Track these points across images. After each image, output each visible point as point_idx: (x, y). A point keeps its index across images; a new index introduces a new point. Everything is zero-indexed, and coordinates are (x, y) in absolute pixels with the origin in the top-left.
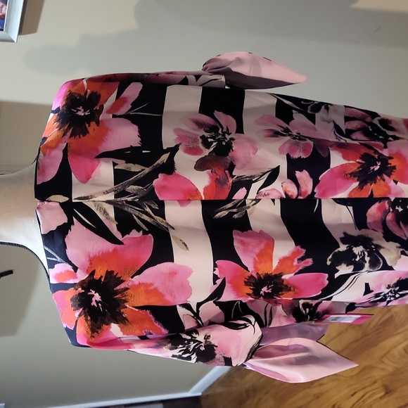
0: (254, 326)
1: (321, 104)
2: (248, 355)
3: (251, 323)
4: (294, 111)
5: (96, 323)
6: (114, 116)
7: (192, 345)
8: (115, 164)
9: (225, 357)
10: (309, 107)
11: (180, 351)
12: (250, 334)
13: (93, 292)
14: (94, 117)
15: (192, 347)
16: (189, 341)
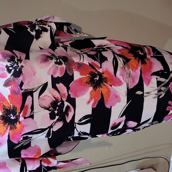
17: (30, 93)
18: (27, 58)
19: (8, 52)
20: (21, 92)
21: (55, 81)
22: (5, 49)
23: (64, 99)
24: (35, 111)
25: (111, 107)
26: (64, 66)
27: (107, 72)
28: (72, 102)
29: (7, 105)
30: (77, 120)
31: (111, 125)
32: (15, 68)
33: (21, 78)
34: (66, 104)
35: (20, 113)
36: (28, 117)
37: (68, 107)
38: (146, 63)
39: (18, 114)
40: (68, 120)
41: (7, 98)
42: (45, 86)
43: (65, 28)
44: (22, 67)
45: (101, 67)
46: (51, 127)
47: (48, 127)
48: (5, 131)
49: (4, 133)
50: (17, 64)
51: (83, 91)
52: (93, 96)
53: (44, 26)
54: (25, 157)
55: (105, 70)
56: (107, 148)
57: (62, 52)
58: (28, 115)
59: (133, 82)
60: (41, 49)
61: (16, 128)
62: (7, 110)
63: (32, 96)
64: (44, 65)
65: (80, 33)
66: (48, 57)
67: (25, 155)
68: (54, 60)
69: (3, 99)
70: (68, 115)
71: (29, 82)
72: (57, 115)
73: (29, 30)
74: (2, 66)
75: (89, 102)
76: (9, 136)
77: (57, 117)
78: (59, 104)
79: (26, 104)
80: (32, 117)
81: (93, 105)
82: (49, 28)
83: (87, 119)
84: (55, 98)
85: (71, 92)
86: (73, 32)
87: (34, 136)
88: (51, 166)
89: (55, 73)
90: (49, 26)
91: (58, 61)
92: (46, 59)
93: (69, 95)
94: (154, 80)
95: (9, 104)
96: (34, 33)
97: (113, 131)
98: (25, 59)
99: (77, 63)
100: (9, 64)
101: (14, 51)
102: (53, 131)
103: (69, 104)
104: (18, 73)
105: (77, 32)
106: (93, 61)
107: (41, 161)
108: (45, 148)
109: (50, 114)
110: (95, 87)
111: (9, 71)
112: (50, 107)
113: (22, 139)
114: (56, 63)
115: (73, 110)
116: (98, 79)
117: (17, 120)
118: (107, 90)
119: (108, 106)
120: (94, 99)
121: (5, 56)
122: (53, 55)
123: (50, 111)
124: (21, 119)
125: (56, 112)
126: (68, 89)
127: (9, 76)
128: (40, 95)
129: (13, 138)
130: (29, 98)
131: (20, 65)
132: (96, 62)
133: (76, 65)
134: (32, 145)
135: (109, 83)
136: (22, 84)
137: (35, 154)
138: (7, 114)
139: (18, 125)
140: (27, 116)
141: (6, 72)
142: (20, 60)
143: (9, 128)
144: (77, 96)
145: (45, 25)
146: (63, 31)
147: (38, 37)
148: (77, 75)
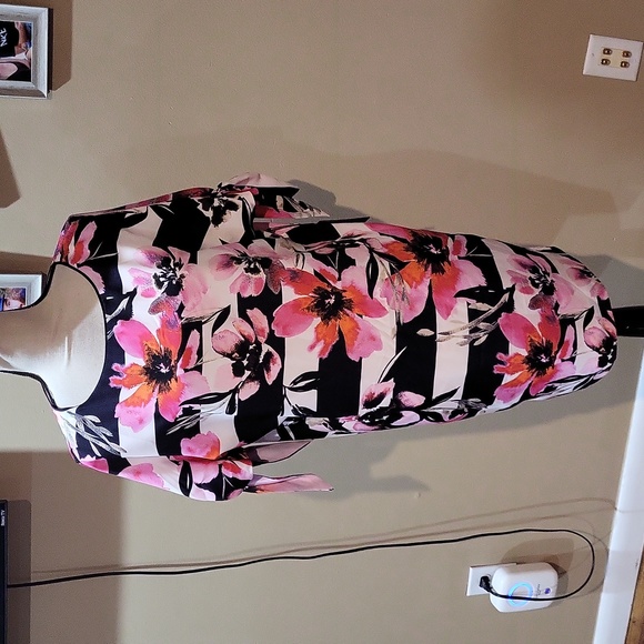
17: (194, 325)
18: (193, 260)
19: (159, 251)
20: (180, 322)
21: (245, 304)
22: (154, 245)
23: (262, 340)
24: (204, 358)
25: (361, 359)
26: (262, 275)
27: (353, 288)
28: (278, 344)
29: (154, 348)
30: (287, 382)
31: (362, 397)
32: (170, 279)
33: (180, 297)
34: (266, 348)
35: (178, 361)
36: (191, 370)
37: (269, 355)
38: (443, 271)
39: (173, 363)
40: (270, 379)
41: (154, 334)
42: (225, 313)
43: (280, 200)
44: (182, 276)
45: (339, 279)
46: (236, 391)
47: (231, 391)
48: (150, 396)
49: (149, 400)
50: (174, 271)
51: (300, 325)
52: (320, 336)
53: (230, 199)
54: (189, 455)
55: (348, 284)
56: (416, 495)
57: (263, 249)
58: (191, 366)
59: (412, 308)
60: (223, 243)
61: (169, 389)
62: (154, 356)
63: (200, 331)
64: (223, 273)
65: (311, 209)
66: (233, 258)
67: (190, 450)
68: (244, 265)
69: (148, 335)
70: (268, 370)
71: (194, 305)
72: (248, 368)
73: (200, 207)
74: (147, 277)
75: (312, 347)
76: (157, 404)
77: (247, 373)
78: (251, 347)
79: (188, 345)
80: (199, 368)
81: (322, 352)
82: (240, 203)
83: (309, 381)
84: (244, 336)
85: (277, 325)
86: (297, 208)
87: (204, 408)
88: (240, 477)
89: (244, 288)
90: (240, 198)
91: (252, 266)
92: (229, 262)
93: (272, 332)
94: (462, 306)
95: (158, 346)
96: (209, 214)
97: (369, 410)
98: (190, 262)
99: (289, 270)
100: (159, 272)
101: (170, 248)
102: (239, 400)
103: (271, 349)
104: (174, 289)
105: (306, 208)
106: (324, 266)
107: (220, 466)
108: (229, 439)
109: (233, 365)
110: (326, 319)
111: (160, 285)
112: (233, 353)
113: (181, 413)
114: (247, 270)
115: (279, 361)
116: (332, 301)
117: (171, 374)
118: (353, 324)
119: (353, 357)
120: (323, 341)
121: (152, 257)
122: (245, 255)
123: (233, 359)
124: (179, 372)
125: (245, 362)
126: (271, 320)
127: (159, 293)
128: (214, 329)
129: (165, 410)
130: (195, 333)
131: (178, 273)
132: (329, 269)
133: (288, 275)
134: (203, 430)
135: (356, 310)
136: (182, 308)
137: (209, 450)
138: (153, 364)
139: (173, 384)
140: (189, 368)
141: (154, 286)
142: (179, 265)
143: (157, 390)
144: (289, 334)
145: (233, 196)
146: (275, 207)
147: (218, 220)
148: (289, 294)
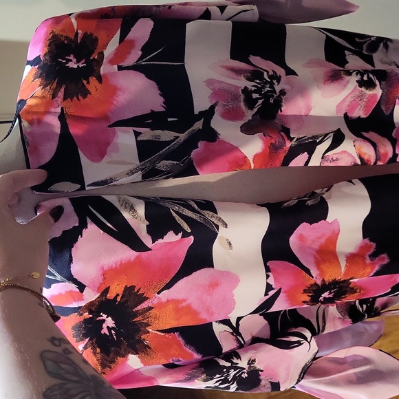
0: (309, 343)
1: (380, 40)
2: (300, 376)
3: (306, 339)
4: (346, 52)
5: (108, 356)
6: (120, 68)
7: (232, 373)
8: (137, 134)
9: (272, 383)
10: (365, 47)
11: (217, 382)
12: (304, 352)
13: (105, 316)
14: (92, 69)
15: (232, 375)
16: (229, 369)
